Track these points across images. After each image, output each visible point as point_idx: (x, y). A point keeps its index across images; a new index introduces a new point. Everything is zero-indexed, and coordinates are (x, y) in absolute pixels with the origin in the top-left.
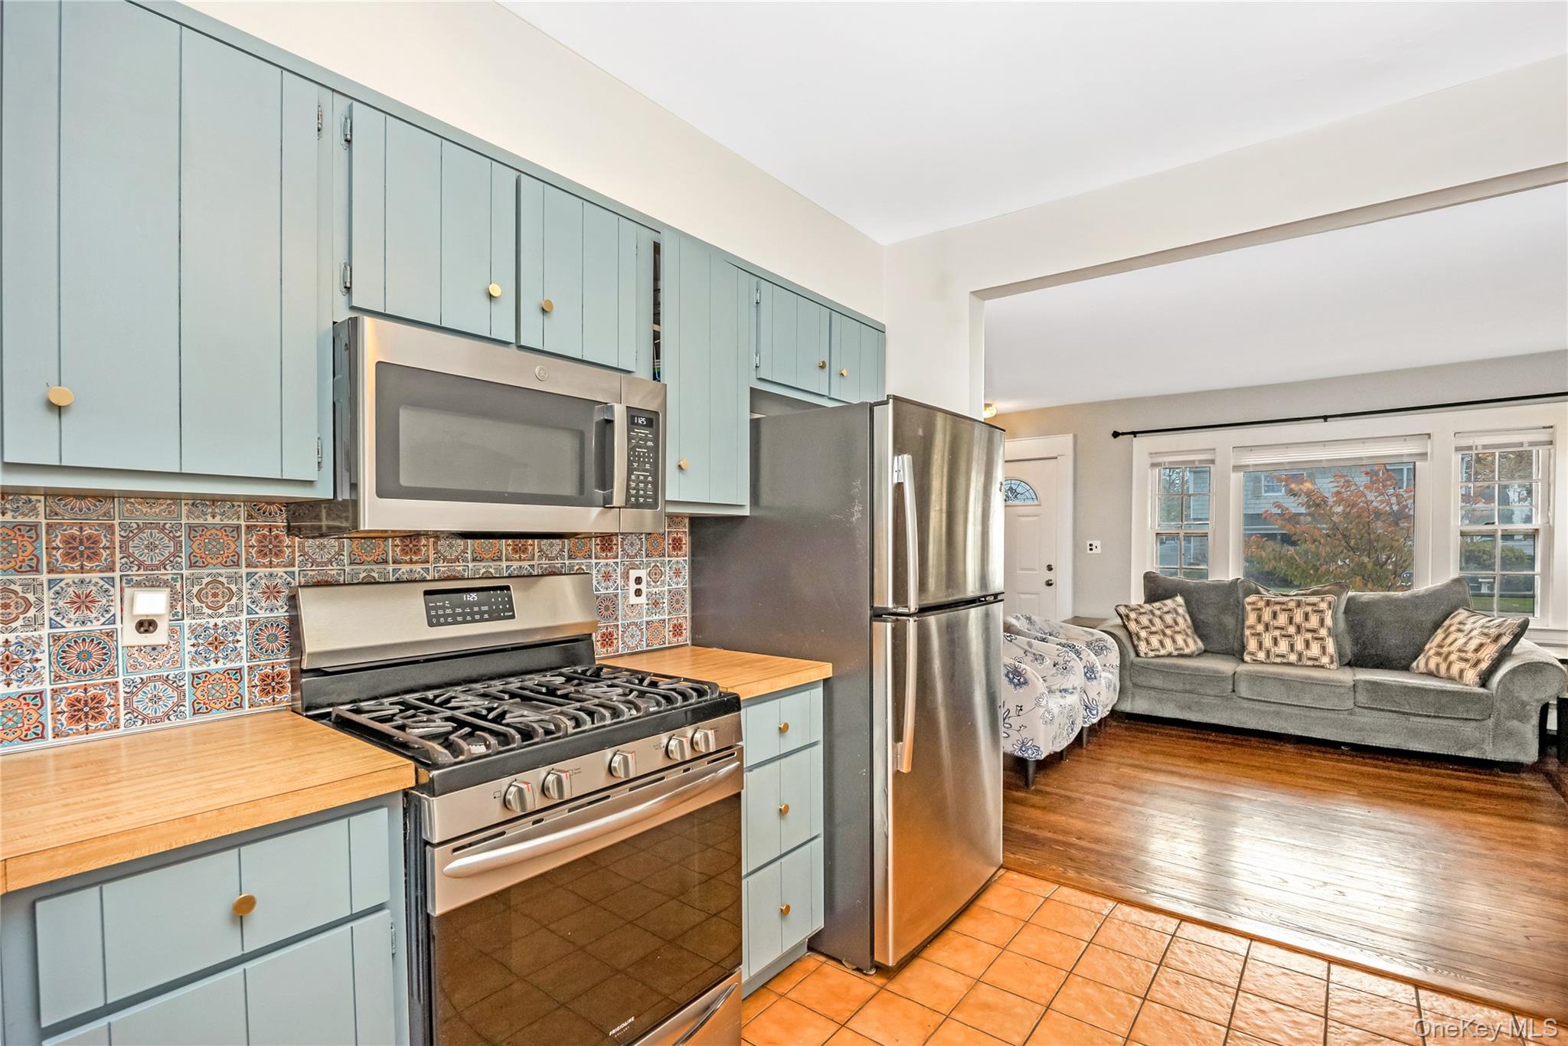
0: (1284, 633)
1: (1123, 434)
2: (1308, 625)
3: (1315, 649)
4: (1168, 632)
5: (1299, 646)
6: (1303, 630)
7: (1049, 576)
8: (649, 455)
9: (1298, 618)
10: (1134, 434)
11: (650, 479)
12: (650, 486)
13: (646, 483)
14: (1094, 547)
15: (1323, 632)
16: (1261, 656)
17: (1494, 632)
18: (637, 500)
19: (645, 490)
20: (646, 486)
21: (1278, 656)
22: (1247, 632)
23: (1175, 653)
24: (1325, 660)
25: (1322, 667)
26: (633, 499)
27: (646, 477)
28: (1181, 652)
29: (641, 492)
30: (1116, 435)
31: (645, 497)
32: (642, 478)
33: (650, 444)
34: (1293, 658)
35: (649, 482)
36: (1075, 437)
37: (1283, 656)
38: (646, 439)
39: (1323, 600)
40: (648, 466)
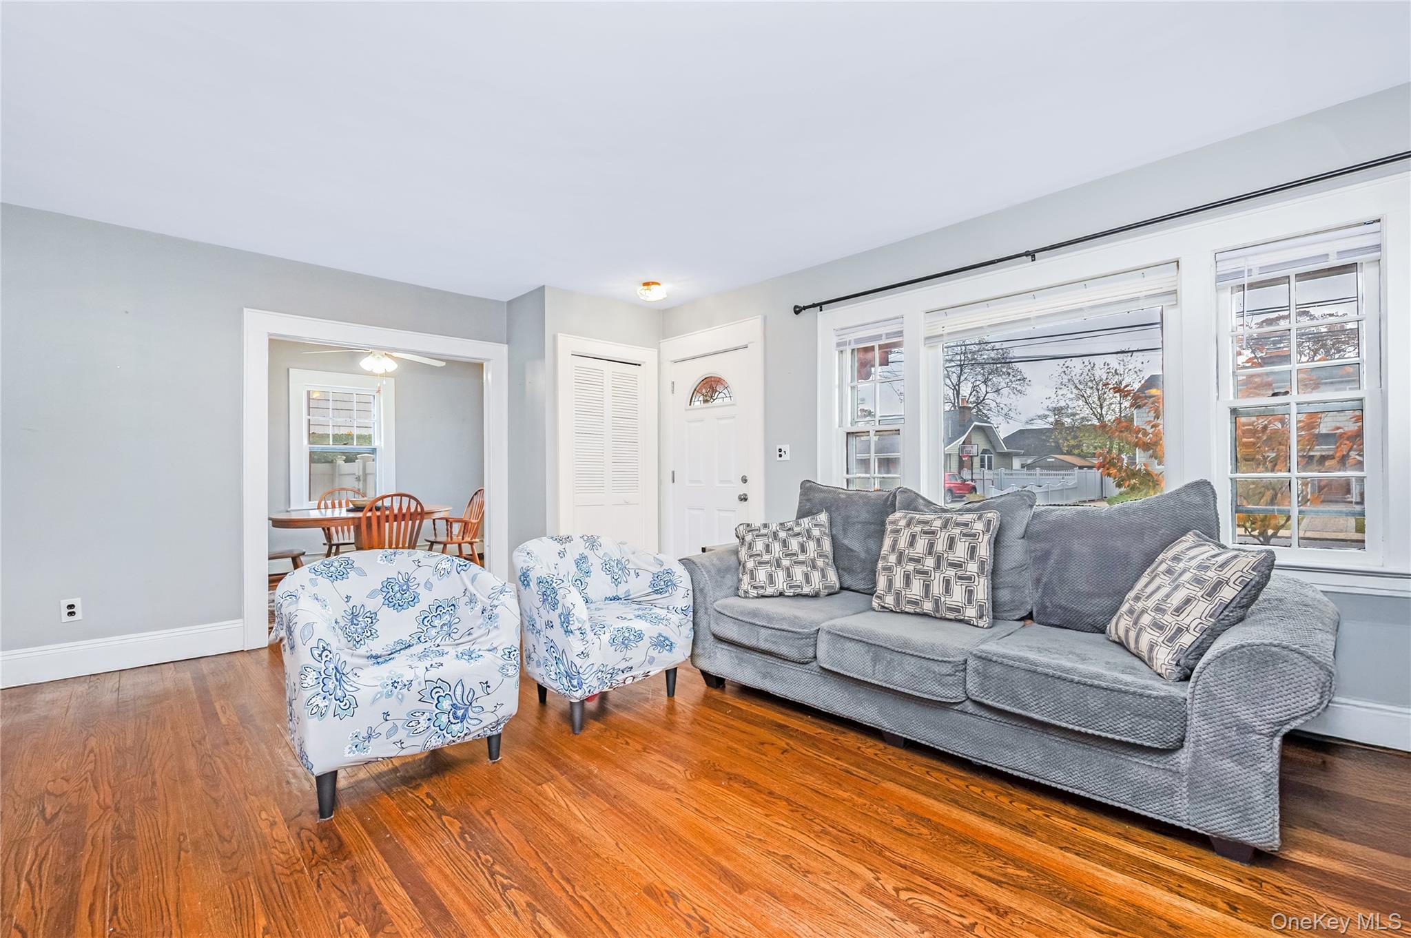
0: (919, 567)
1: (805, 308)
2: (951, 557)
3: (958, 595)
4: (786, 562)
5: (936, 588)
6: (944, 564)
7: (743, 489)
9: (940, 546)
10: (820, 305)
14: (782, 453)
15: (973, 568)
16: (890, 600)
17: (1212, 575)
21: (909, 602)
22: (880, 565)
23: (789, 592)
24: (971, 612)
25: (968, 623)
28: (798, 591)
30: (798, 310)
34: (928, 606)
36: (765, 318)
37: (916, 603)
39: (979, 518)
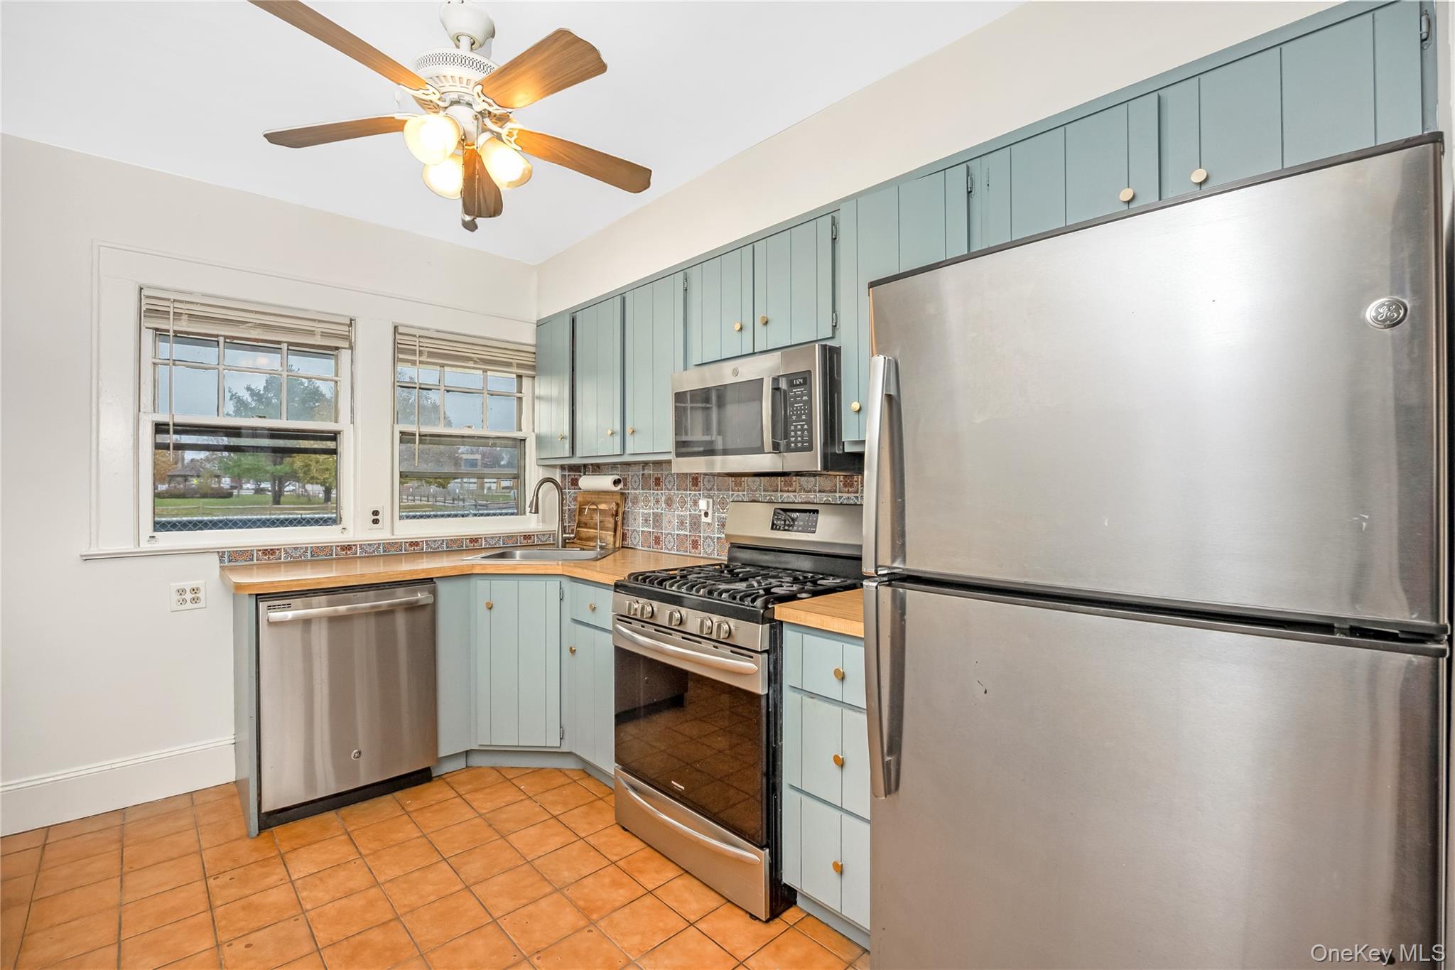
8: (805, 407)
11: (806, 427)
12: (806, 433)
13: (802, 430)
18: (796, 445)
19: (802, 437)
20: (803, 433)
26: (793, 445)
27: (802, 426)
29: (799, 439)
31: (802, 442)
32: (799, 427)
33: (805, 398)
35: (806, 429)
38: (801, 396)
40: (804, 417)
